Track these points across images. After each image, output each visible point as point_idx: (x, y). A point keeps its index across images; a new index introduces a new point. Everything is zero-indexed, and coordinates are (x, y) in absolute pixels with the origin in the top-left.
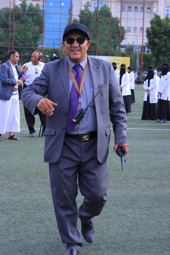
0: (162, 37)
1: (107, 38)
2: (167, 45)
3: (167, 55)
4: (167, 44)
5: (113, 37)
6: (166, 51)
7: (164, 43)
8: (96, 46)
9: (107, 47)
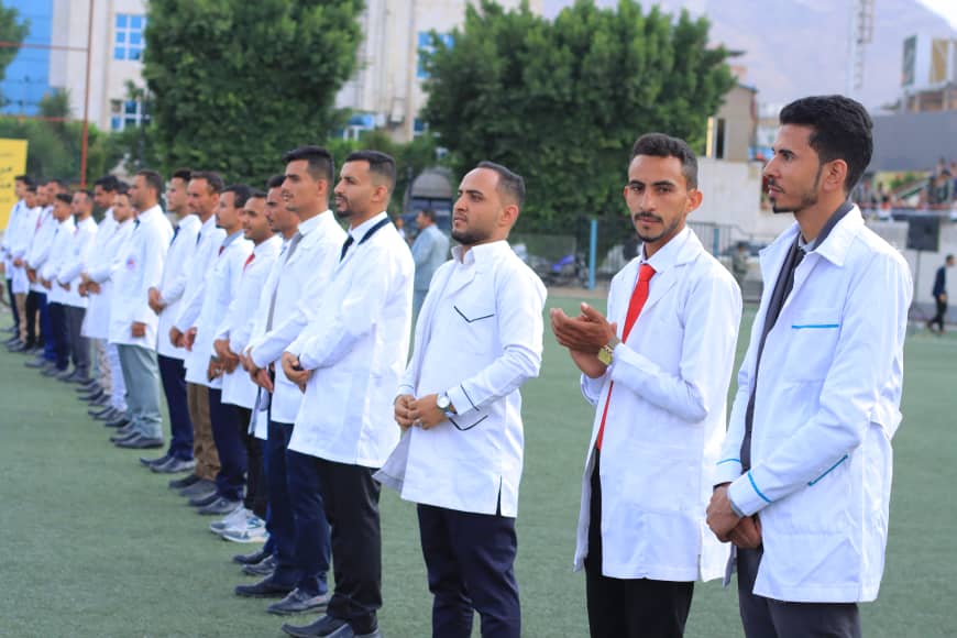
0: (178, 56)
2: (197, 93)
3: (204, 138)
4: (200, 87)
6: (199, 120)
7: (188, 81)
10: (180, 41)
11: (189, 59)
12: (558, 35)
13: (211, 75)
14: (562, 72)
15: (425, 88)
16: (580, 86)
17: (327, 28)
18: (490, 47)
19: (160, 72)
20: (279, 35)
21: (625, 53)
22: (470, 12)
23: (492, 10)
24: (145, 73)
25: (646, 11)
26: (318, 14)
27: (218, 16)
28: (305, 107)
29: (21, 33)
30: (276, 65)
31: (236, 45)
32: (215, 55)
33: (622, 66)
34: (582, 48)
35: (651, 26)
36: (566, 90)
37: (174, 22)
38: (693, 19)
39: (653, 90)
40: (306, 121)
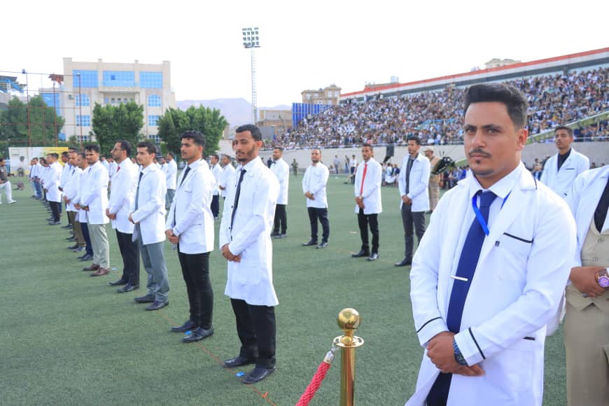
0: (102, 125)
1: (41, 129)
4: (108, 132)
5: (47, 127)
8: (29, 137)
9: (41, 137)
10: (101, 121)
11: (105, 125)
12: (187, 114)
13: (110, 129)
14: (187, 122)
15: (158, 129)
16: (193, 125)
17: (136, 116)
18: (171, 117)
19: (97, 129)
20: (125, 118)
21: (203, 117)
22: (167, 111)
23: (172, 110)
24: (94, 130)
25: (206, 108)
26: (134, 113)
27: (110, 114)
28: (132, 135)
29: (64, 121)
30: (125, 126)
31: (115, 121)
32: (111, 124)
33: (202, 121)
34: (192, 118)
35: (208, 111)
36: (189, 125)
37: (99, 117)
38: (216, 109)
39: (210, 126)
40: (133, 138)
